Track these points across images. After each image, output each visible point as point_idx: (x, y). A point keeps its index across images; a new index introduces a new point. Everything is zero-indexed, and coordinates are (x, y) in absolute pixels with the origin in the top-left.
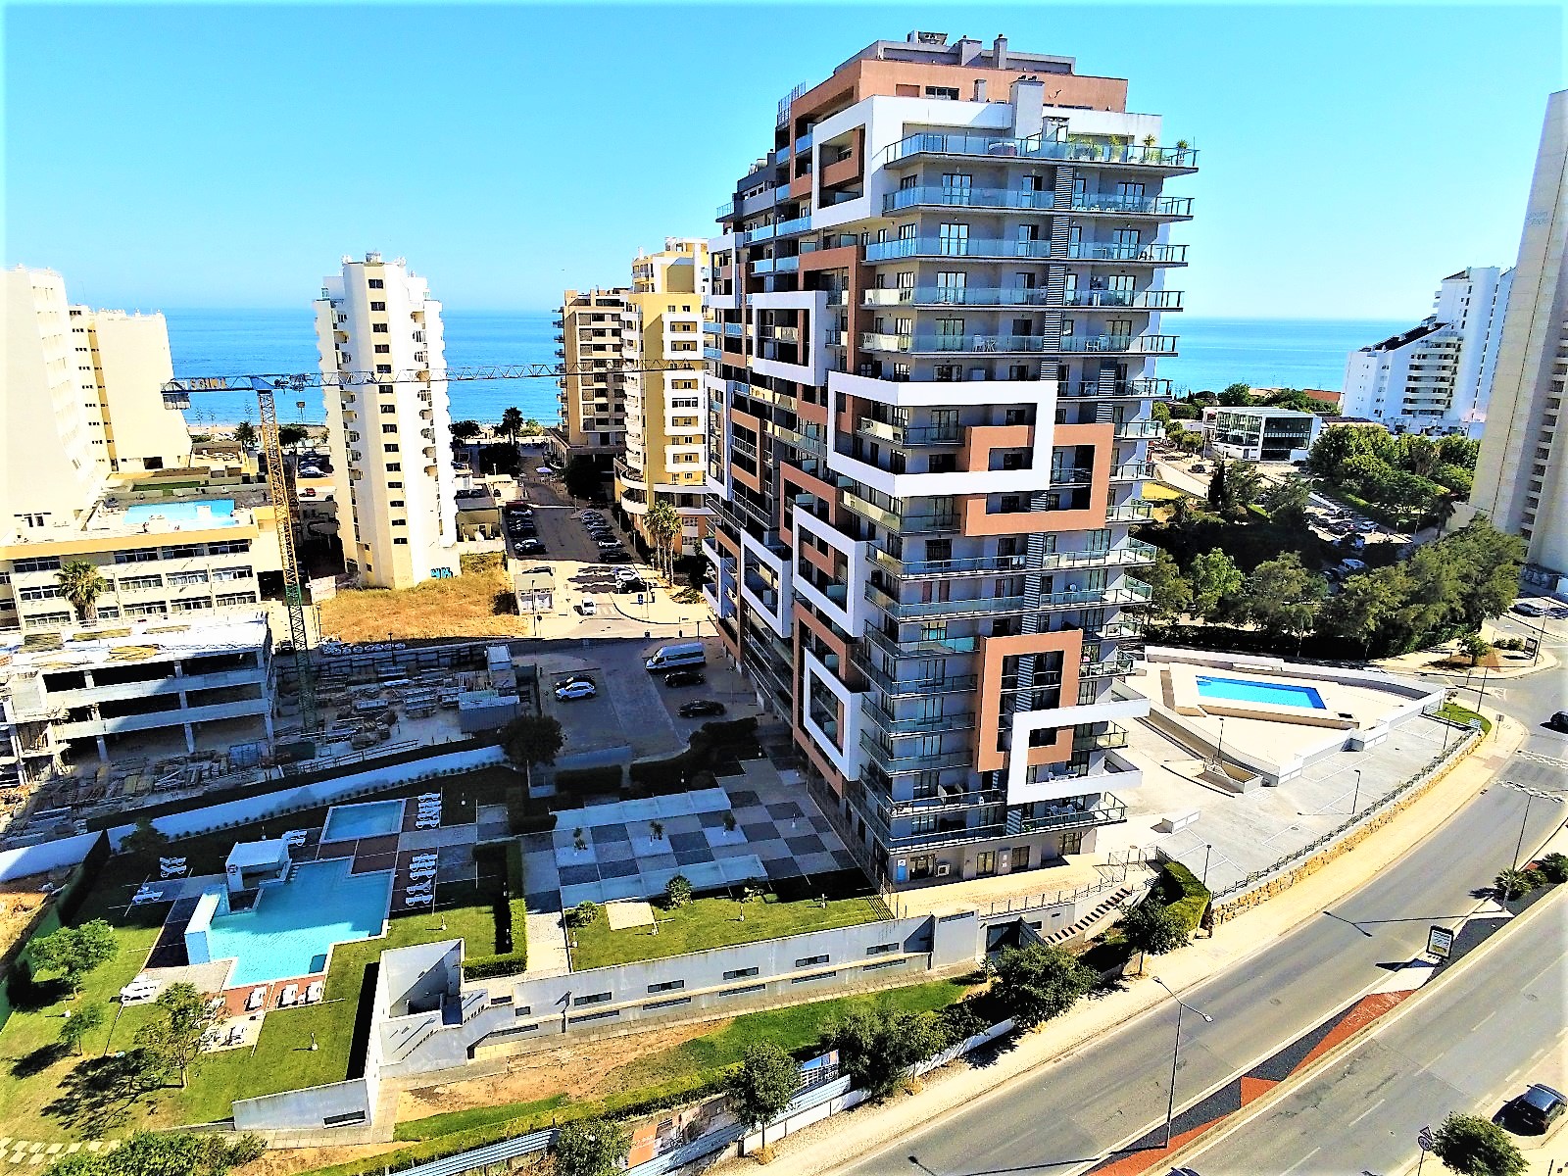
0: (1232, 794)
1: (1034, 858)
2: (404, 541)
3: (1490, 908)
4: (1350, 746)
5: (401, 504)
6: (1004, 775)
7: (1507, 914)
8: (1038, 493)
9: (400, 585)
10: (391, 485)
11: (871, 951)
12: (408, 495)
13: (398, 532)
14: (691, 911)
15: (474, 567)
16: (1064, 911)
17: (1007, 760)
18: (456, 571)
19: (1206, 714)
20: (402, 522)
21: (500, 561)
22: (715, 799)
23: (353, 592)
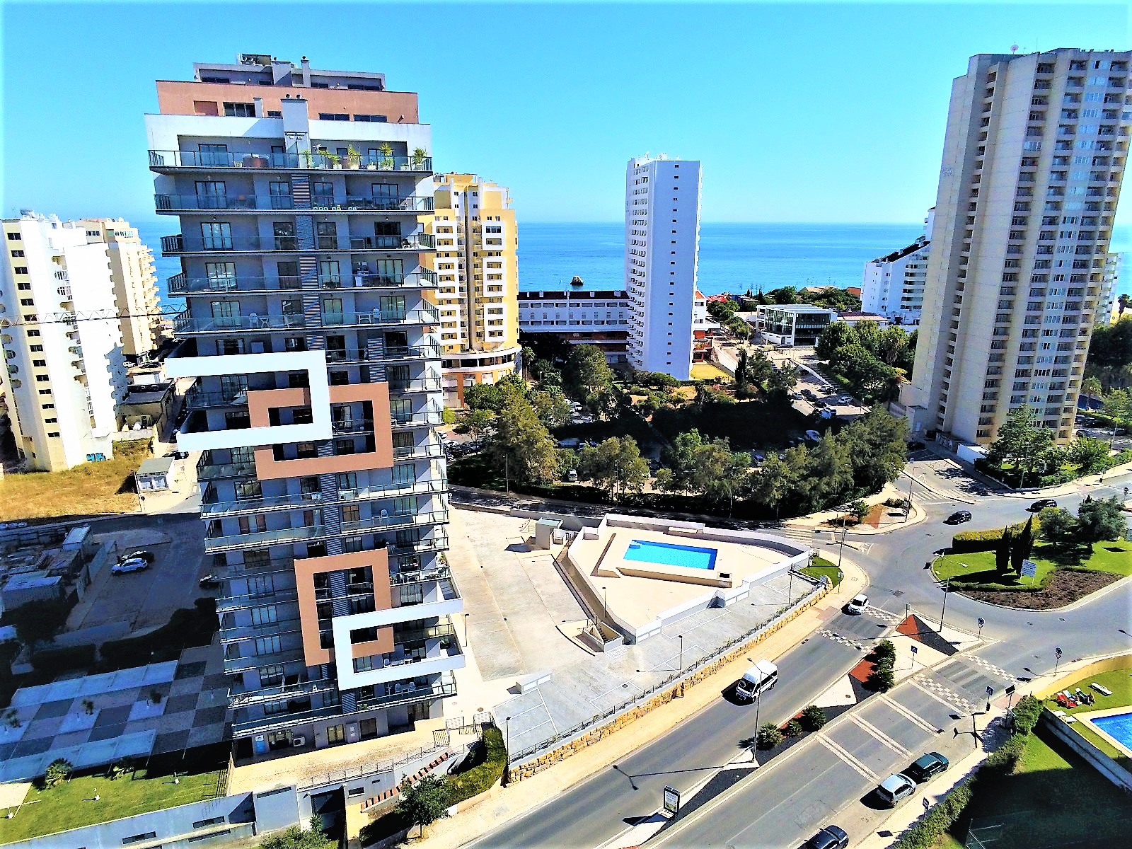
0: (594, 653)
1: (382, 726)
2: (57, 434)
3: (745, 757)
4: (716, 603)
5: (52, 406)
6: (332, 668)
7: (756, 764)
8: (324, 442)
9: (55, 468)
10: (42, 392)
11: (197, 825)
12: (58, 398)
13: (51, 428)
14: (60, 791)
15: (125, 452)
16: (384, 778)
17: (333, 655)
18: (109, 455)
19: (620, 575)
20: (54, 420)
21: (146, 446)
22: (163, 671)
23: (20, 476)
